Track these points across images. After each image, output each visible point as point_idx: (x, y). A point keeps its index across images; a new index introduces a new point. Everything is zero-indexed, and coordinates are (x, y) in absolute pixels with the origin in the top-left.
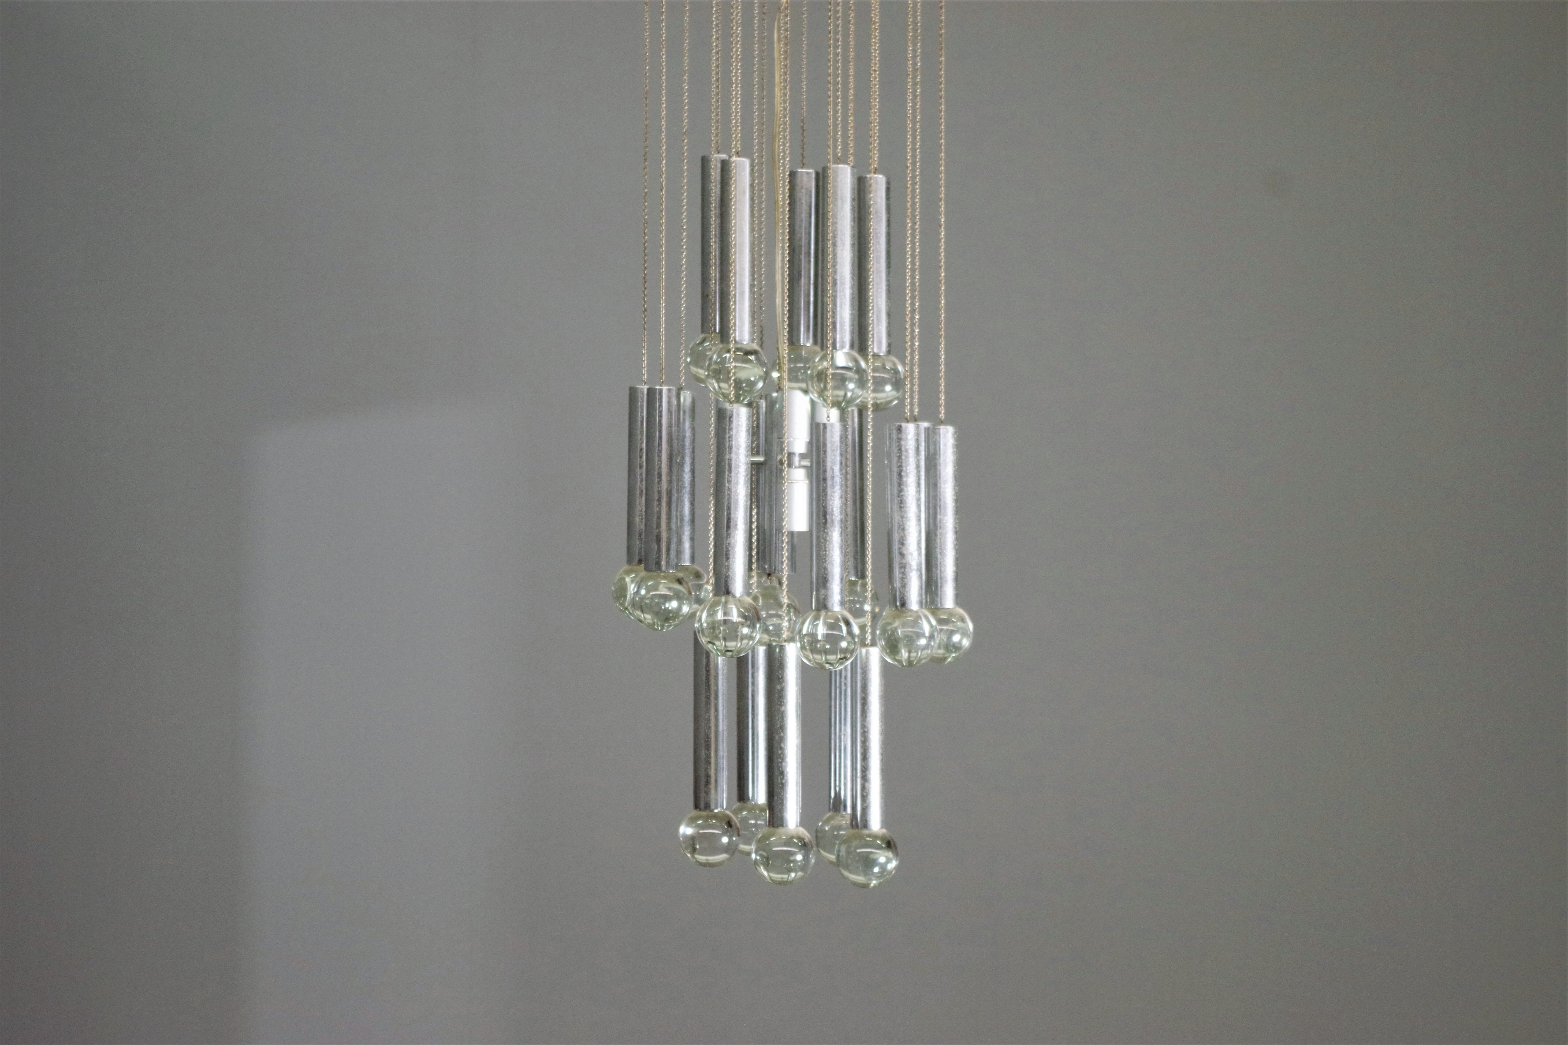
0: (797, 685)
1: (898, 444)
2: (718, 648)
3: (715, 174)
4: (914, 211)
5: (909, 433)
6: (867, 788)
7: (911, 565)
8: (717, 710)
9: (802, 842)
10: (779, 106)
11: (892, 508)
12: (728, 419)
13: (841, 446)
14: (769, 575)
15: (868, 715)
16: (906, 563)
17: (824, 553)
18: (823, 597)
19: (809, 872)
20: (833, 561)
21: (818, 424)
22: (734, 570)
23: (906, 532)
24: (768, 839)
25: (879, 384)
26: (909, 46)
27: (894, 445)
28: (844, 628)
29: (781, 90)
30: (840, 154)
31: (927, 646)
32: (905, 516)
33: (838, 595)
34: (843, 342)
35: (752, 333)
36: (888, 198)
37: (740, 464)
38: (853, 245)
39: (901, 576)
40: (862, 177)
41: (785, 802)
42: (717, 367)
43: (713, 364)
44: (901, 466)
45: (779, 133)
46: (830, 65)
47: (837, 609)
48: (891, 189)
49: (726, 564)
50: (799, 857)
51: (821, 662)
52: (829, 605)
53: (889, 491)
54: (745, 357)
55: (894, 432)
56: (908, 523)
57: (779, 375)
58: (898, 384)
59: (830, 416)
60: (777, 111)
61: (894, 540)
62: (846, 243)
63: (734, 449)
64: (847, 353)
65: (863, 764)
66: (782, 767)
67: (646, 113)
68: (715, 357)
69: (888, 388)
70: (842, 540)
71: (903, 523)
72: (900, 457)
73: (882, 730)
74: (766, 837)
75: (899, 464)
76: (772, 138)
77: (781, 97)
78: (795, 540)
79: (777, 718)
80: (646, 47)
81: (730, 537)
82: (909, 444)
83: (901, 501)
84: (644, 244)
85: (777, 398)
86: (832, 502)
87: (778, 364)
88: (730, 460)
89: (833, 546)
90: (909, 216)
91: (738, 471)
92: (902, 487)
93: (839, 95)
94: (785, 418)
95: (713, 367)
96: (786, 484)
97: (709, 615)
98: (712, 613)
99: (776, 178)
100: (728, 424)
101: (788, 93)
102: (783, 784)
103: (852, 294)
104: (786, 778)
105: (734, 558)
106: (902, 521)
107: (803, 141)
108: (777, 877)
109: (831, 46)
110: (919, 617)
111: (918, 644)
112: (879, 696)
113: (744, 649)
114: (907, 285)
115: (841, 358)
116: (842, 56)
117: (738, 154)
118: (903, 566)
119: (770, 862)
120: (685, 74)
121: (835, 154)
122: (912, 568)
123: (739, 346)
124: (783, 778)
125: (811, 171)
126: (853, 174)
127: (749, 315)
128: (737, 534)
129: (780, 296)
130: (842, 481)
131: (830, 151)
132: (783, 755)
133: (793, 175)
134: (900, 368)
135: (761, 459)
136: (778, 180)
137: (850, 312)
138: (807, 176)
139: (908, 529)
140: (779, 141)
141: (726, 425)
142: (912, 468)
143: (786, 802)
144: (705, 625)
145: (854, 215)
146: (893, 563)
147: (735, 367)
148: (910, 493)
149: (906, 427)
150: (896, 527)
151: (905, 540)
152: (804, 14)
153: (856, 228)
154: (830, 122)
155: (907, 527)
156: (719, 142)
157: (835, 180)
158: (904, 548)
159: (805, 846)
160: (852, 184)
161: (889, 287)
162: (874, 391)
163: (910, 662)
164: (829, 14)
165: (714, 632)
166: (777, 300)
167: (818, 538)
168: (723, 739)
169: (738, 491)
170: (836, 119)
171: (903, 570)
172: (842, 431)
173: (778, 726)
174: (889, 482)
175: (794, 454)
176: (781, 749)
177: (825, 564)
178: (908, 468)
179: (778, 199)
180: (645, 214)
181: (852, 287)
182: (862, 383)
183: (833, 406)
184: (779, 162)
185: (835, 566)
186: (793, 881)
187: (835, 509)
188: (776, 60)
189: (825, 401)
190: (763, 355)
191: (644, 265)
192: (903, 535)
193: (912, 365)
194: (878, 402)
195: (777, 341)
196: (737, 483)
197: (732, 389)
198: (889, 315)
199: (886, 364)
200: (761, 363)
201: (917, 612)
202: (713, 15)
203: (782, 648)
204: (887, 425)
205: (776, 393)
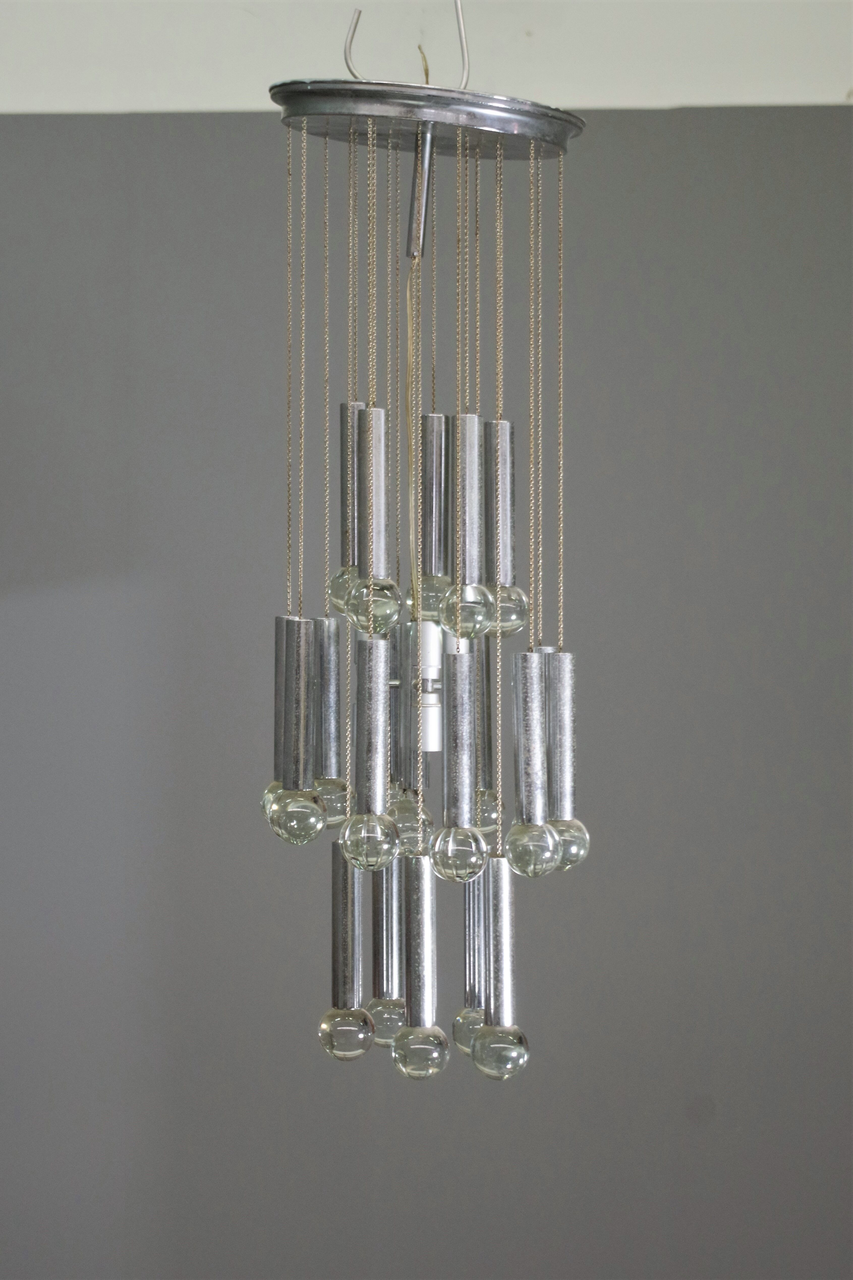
0: (432, 895)
1: (523, 672)
2: (362, 863)
3: (352, 421)
4: (537, 457)
5: (533, 662)
6: (500, 988)
7: (536, 783)
8: (353, 916)
9: (438, 1040)
10: (411, 359)
11: (518, 731)
12: (367, 651)
13: (469, 676)
14: (405, 790)
15: (500, 920)
16: (531, 782)
17: (455, 774)
18: (454, 815)
19: (444, 1068)
20: (463, 782)
21: (449, 656)
22: (374, 790)
23: (531, 753)
24: (407, 1038)
25: (506, 612)
26: (532, 305)
27: (520, 673)
28: (473, 845)
29: (413, 343)
30: (468, 404)
31: (551, 859)
32: (530, 738)
33: (468, 813)
34: (472, 577)
35: (387, 569)
36: (512, 442)
37: (379, 693)
38: (480, 488)
39: (527, 794)
40: (488, 422)
41: (421, 1003)
42: (355, 602)
43: (351, 598)
44: (526, 692)
45: (412, 383)
46: (459, 325)
47: (466, 826)
48: (515, 434)
49: (367, 785)
50: (435, 1055)
51: (452, 876)
52: (460, 823)
53: (515, 716)
54: (381, 593)
55: (520, 661)
56: (533, 745)
57: (413, 603)
58: (522, 613)
59: (460, 647)
60: (410, 362)
61: (520, 760)
62: (474, 486)
63: (374, 679)
64: (476, 588)
65: (496, 966)
66: (418, 971)
67: (289, 364)
68: (353, 592)
69: (514, 617)
70: (471, 763)
71: (528, 745)
72: (525, 684)
73: (513, 934)
74: (405, 1036)
75: (524, 691)
76: (406, 388)
77: (413, 349)
78: (429, 759)
79: (414, 925)
80: (289, 304)
81: (370, 760)
82: (533, 672)
83: (527, 724)
84: (289, 485)
85: (411, 627)
86: (462, 727)
87: (412, 595)
88: (370, 689)
89: (463, 767)
90: (532, 461)
91: (377, 699)
92: (527, 711)
93: (467, 349)
95: (352, 601)
96: (421, 708)
97: (352, 833)
98: (355, 831)
99: (409, 424)
100: (368, 656)
101: (421, 349)
102: (419, 986)
103: (480, 533)
104: (422, 981)
105: (375, 779)
106: (528, 743)
107: (433, 387)
108: (416, 1073)
109: (460, 307)
110: (544, 832)
111: (544, 857)
112: (510, 903)
113: (384, 863)
114: (531, 524)
115: (471, 595)
116: (469, 313)
117: (375, 405)
118: (529, 785)
119: (408, 1060)
120: (326, 326)
121: (464, 403)
122: (537, 786)
123: (376, 581)
124: (419, 982)
125: (441, 415)
126: (480, 423)
127: (385, 552)
128: (377, 758)
129: (414, 532)
130: (471, 707)
131: (459, 403)
132: (420, 959)
133: (425, 418)
134: (524, 598)
135: (397, 683)
136: (411, 426)
137: (478, 550)
138: (438, 419)
139: (533, 751)
140: (412, 390)
141: (366, 656)
142: (536, 694)
143: (423, 1004)
144: (349, 843)
145: (481, 460)
146: (519, 782)
147: (374, 601)
148: (535, 717)
149: (531, 657)
150: (522, 749)
151: (531, 761)
152: (434, 271)
153: (483, 472)
154: (459, 377)
155: (532, 749)
156: (357, 390)
157: (464, 429)
158: (529, 768)
159: (440, 1044)
160: (480, 432)
161: (514, 524)
162: (502, 621)
163: (535, 874)
164: (458, 277)
165: (358, 849)
166: (411, 537)
167: (449, 760)
168: (359, 943)
169: (378, 718)
170: (464, 371)
171: (528, 788)
172: (470, 662)
173: (415, 933)
174: (515, 706)
175: (427, 680)
176: (419, 954)
177: (455, 785)
178: (533, 694)
179: (411, 444)
180: (289, 458)
181: (480, 527)
182: (489, 616)
183: (463, 635)
184: (412, 409)
185: (465, 786)
186: (430, 1076)
187: (464, 734)
188: (408, 316)
189: (456, 631)
190: (398, 589)
191: (288, 504)
192: (528, 756)
193: (536, 594)
194: (504, 629)
195: (411, 574)
196: (377, 710)
197: (371, 622)
198: (513, 549)
199: (512, 595)
200: (396, 598)
201: (541, 827)
202: (350, 276)
203: (418, 861)
204: (514, 654)
205: (409, 624)
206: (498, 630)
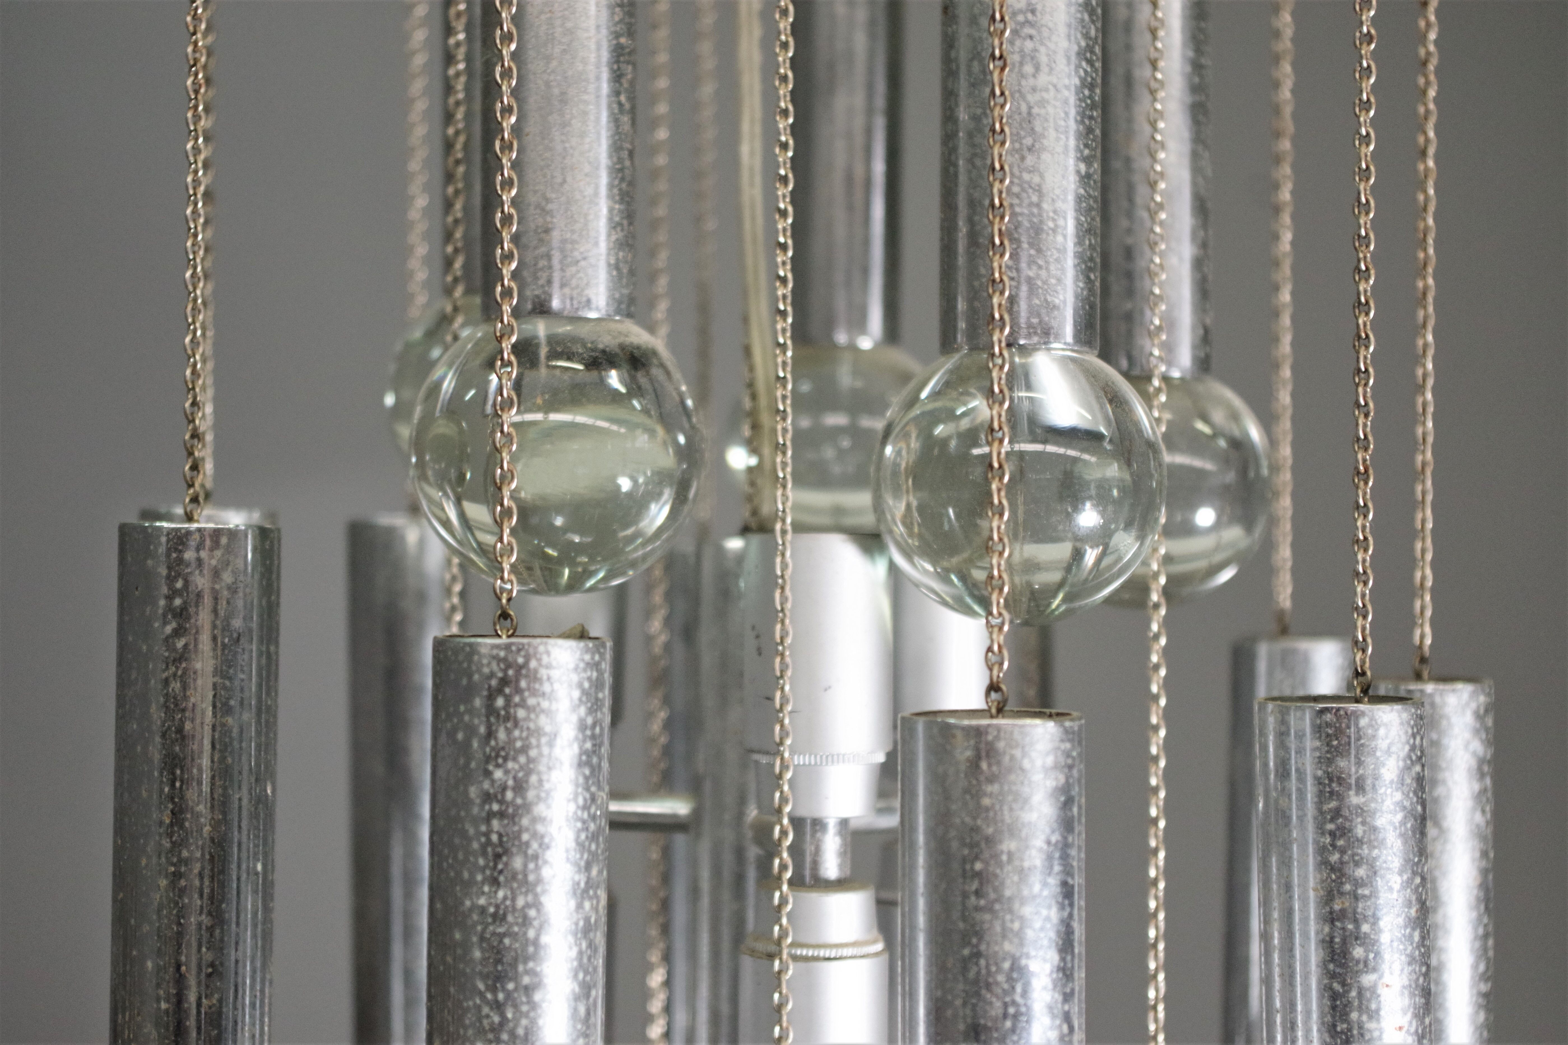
34: (1050, 312)
57: (753, 461)
64: (1064, 361)
69: (1205, 517)
85: (740, 558)
94: (784, 668)
95: (442, 428)
129: (758, 129)
166: (745, 149)
175: (818, 824)
190: (677, 375)
194: (1178, 568)
195: (746, 320)
205: (735, 544)
206: (1156, 575)
